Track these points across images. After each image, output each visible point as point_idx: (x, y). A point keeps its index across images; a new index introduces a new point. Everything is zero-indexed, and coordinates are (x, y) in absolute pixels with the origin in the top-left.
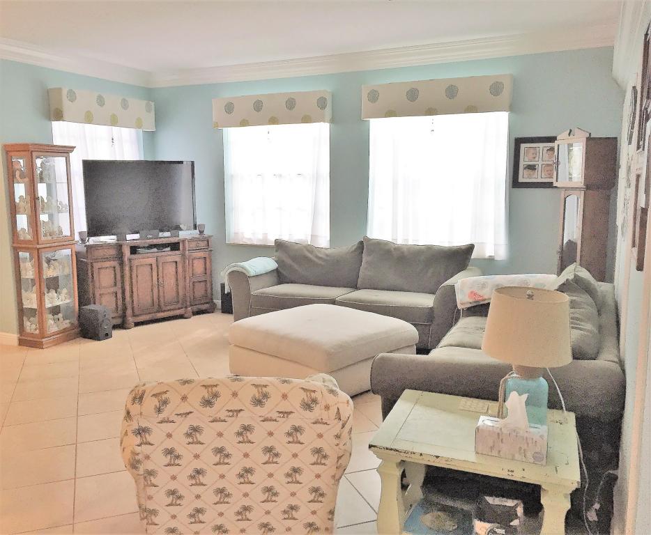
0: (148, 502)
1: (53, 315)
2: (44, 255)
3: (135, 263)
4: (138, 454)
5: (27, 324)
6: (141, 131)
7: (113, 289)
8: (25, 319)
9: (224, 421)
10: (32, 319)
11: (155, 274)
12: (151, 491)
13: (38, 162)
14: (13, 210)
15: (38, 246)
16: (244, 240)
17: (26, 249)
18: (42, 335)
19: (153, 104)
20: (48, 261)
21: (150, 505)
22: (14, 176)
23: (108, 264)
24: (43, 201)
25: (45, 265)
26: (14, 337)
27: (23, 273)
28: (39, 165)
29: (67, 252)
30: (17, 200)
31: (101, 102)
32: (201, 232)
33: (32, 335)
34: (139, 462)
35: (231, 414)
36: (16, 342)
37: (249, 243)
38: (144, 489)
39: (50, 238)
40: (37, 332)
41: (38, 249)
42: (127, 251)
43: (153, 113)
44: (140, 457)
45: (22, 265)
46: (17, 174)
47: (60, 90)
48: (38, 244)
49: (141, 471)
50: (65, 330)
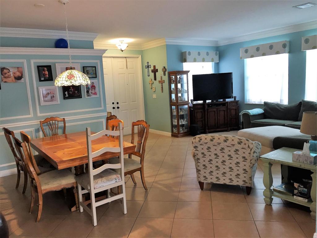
0: (198, 167)
1: (182, 127)
2: (179, 107)
3: (209, 110)
4: (195, 153)
5: (174, 130)
6: (214, 63)
7: (201, 120)
8: (173, 128)
9: (216, 146)
10: (175, 128)
11: (216, 115)
12: (199, 164)
13: (178, 77)
14: (171, 93)
15: (178, 104)
16: (252, 102)
17: (174, 105)
18: (179, 133)
19: (218, 52)
20: (181, 109)
21: (199, 168)
22: (171, 82)
23: (199, 111)
24: (179, 89)
25: (180, 110)
26: (170, 134)
27: (173, 113)
28: (178, 78)
29: (186, 106)
30: (172, 90)
31: (199, 54)
32: (235, 99)
33: (175, 133)
34: (195, 155)
35: (218, 144)
36: (170, 135)
37: (254, 103)
38: (197, 163)
39: (181, 101)
40: (177, 132)
41: (178, 105)
42: (206, 107)
43: (218, 55)
44: (196, 154)
45: (173, 111)
46: (172, 81)
47: (186, 52)
48: (177, 103)
49: (196, 158)
50: (185, 132)
